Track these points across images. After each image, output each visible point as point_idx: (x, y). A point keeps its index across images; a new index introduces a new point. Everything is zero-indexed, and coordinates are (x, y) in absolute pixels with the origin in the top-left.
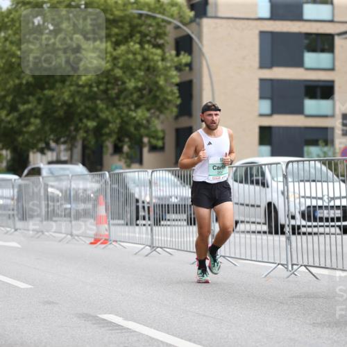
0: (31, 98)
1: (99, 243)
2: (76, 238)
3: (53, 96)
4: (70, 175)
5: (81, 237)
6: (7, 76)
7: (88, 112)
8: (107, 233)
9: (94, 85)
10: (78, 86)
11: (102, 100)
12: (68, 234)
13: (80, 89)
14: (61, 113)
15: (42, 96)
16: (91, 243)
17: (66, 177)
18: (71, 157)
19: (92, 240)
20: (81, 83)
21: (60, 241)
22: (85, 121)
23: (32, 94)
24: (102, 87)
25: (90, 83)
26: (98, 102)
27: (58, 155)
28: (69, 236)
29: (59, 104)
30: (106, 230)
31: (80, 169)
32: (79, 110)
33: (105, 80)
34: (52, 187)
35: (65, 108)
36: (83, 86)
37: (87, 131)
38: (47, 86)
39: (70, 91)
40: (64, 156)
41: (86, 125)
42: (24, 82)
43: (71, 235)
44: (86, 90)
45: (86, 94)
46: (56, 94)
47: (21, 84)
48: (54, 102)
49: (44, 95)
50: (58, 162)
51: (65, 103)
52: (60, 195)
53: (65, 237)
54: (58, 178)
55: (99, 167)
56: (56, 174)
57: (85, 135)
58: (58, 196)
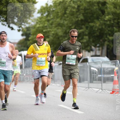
0: (83, 26)
1: (115, 93)
2: (104, 90)
3: (93, 26)
4: (101, 62)
5: (106, 91)
6: (72, 17)
7: (110, 32)
8: (118, 88)
9: (112, 20)
10: (105, 21)
11: (116, 27)
12: (100, 89)
13: (106, 22)
14: (98, 33)
15: (88, 25)
16: (111, 93)
17: (99, 63)
18: (102, 53)
19: (111, 92)
20: (106, 19)
21: (97, 92)
22: (108, 36)
23: (84, 25)
24: (116, 21)
25: (110, 19)
26: (115, 28)
27: (96, 53)
28: (101, 90)
29: (96, 29)
30: (118, 87)
31: (106, 59)
32: (105, 32)
33: (117, 18)
34: (93, 67)
35: (99, 31)
36: (107, 21)
37: (109, 42)
38: (89, 20)
39: (101, 23)
40: (98, 53)
41: (108, 39)
42: (80, 19)
43: (102, 89)
44: (108, 23)
45: (108, 24)
46: (94, 25)
47: (78, 20)
48: (94, 29)
49: (89, 25)
50: (96, 56)
51: (99, 29)
52: (97, 70)
53: (99, 90)
54: (96, 63)
55: (114, 58)
56: (95, 61)
57: (108, 43)
58: (96, 71)
